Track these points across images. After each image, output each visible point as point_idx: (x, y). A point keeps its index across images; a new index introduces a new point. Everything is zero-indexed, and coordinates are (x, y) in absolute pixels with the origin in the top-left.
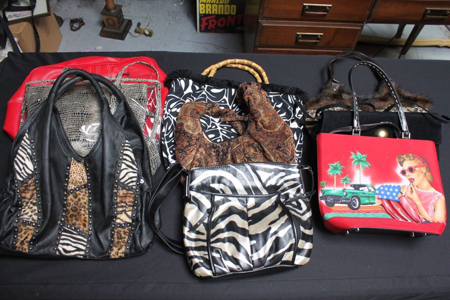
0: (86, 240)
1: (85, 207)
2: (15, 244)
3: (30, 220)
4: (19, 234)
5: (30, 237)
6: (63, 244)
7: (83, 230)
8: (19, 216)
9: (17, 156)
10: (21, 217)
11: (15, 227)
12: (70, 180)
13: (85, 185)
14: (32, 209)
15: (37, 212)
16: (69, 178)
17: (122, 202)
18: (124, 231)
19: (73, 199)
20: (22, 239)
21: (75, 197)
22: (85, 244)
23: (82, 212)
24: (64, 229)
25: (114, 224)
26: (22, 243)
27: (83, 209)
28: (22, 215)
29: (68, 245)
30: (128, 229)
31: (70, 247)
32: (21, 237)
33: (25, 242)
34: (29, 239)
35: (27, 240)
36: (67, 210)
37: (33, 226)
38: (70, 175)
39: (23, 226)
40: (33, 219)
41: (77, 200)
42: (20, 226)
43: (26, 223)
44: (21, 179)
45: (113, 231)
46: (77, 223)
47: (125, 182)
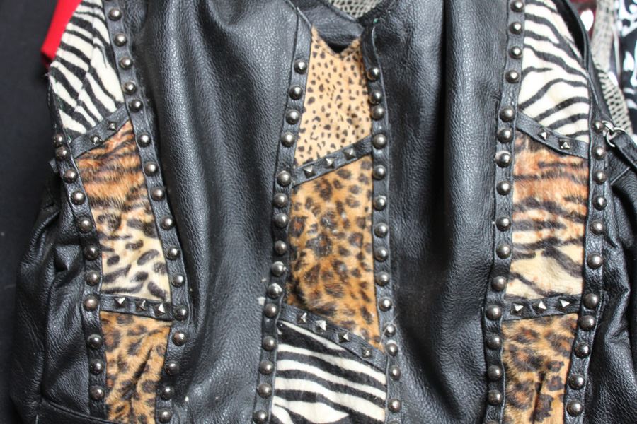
0: (381, 378)
1: (361, 236)
2: (101, 399)
3: (144, 293)
4: (109, 356)
5: (156, 365)
6: (291, 395)
7: (366, 334)
8: (95, 284)
9: (61, 53)
10: (104, 286)
11: (87, 329)
12: (305, 117)
13: (358, 146)
14: (144, 249)
15: (161, 259)
16: (301, 110)
17: (532, 203)
18: (548, 335)
19: (317, 199)
20: (128, 376)
21: (326, 194)
22: (381, 394)
23: (351, 263)
24: (285, 329)
25: (499, 304)
26: (129, 391)
27: (354, 250)
28: (110, 278)
29: (310, 397)
30: (567, 325)
31: (320, 406)
32: (122, 366)
33: (139, 389)
34: (153, 375)
35: (144, 377)
36: (291, 249)
37: (159, 317)
38: (308, 96)
39: (120, 321)
40: (155, 291)
41: (330, 205)
42: (106, 321)
43: (128, 309)
44: (80, 129)
45: (497, 331)
46: (340, 304)
47: (543, 116)
